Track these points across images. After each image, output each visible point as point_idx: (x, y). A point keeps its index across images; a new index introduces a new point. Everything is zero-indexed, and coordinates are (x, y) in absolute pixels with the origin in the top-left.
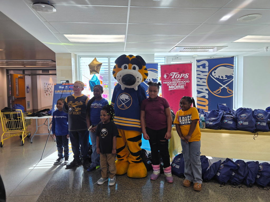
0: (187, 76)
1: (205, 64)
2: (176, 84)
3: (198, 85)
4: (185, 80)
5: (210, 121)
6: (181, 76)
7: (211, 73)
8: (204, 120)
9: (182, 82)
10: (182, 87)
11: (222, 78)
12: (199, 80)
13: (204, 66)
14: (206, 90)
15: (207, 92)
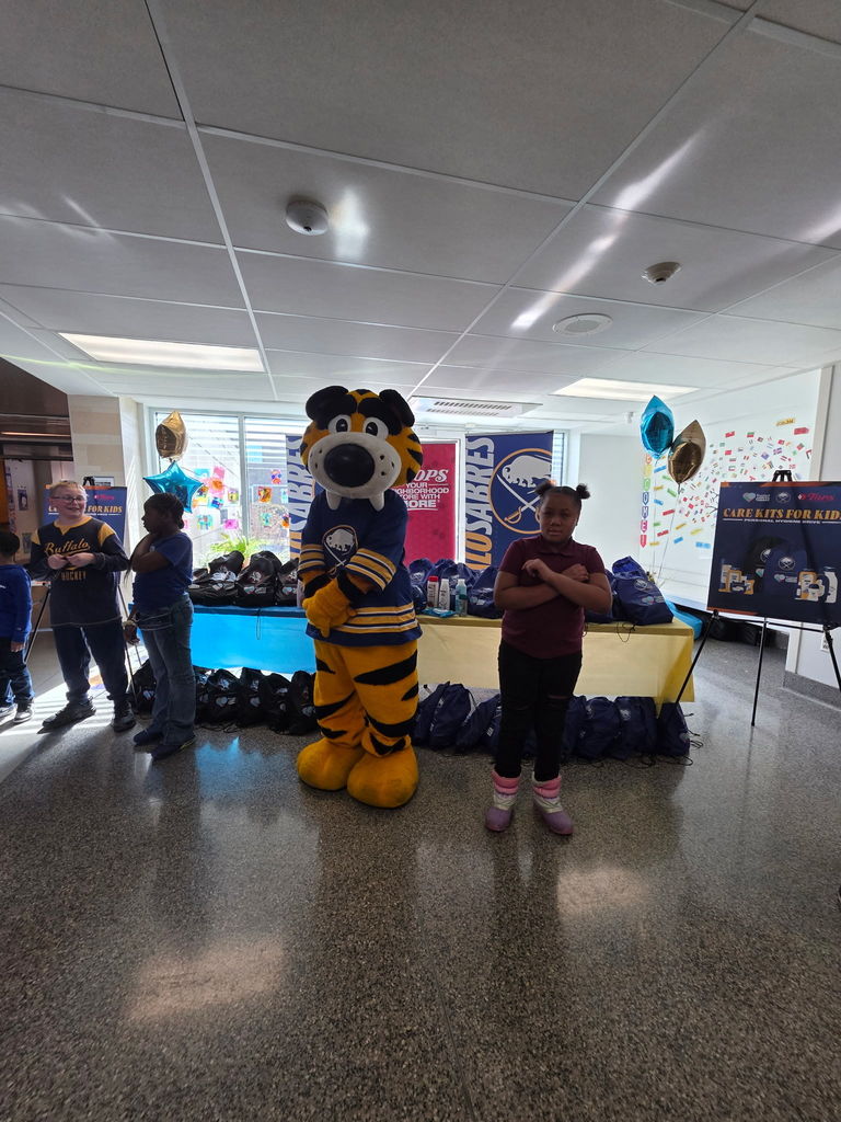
0: (442, 475)
1: (486, 447)
2: (415, 497)
3: (468, 500)
4: (437, 487)
5: (479, 597)
6: (429, 476)
7: (499, 472)
8: (464, 592)
9: (431, 490)
10: (431, 504)
11: (524, 485)
12: (472, 487)
13: (483, 451)
14: (489, 513)
15: (490, 519)
